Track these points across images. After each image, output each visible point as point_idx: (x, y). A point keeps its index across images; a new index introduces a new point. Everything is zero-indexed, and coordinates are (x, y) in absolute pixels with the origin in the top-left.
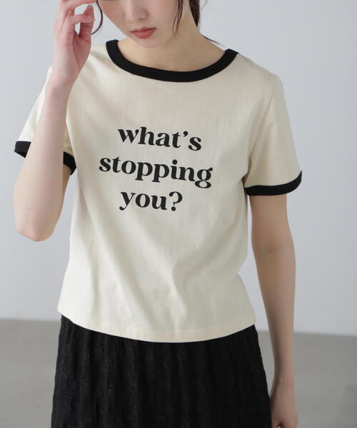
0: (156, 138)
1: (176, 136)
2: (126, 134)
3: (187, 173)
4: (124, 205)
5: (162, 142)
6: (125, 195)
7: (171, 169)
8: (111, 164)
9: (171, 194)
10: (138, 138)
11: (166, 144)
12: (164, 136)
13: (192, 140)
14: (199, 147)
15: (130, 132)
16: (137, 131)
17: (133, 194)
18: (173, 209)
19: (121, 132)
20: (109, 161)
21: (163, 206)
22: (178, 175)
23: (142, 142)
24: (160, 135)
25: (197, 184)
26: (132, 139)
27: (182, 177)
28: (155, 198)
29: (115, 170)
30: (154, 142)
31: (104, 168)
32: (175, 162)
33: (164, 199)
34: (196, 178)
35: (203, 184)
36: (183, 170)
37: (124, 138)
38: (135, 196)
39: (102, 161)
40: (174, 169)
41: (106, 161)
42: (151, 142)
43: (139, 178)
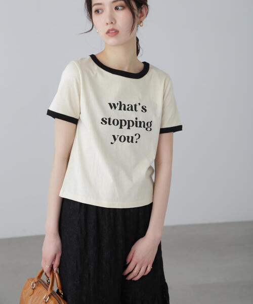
0: (127, 107)
1: (135, 105)
2: (112, 105)
3: (142, 124)
4: (113, 141)
5: (130, 109)
6: (114, 136)
7: (135, 122)
8: (107, 121)
9: (136, 135)
10: (118, 107)
11: (132, 110)
12: (130, 106)
13: (142, 107)
14: (146, 111)
15: (114, 104)
16: (118, 104)
17: (118, 136)
18: (136, 142)
19: (110, 104)
20: (106, 119)
21: (132, 141)
22: (138, 125)
23: (120, 109)
24: (128, 105)
25: (146, 129)
26: (115, 108)
27: (140, 126)
28: (128, 137)
29: (109, 124)
30: (126, 109)
31: (104, 123)
32: (136, 119)
33: (132, 137)
34: (146, 127)
35: (149, 129)
36: (140, 122)
37: (111, 108)
38: (119, 137)
39: (103, 120)
40: (136, 122)
41: (104, 119)
42: (124, 109)
43: (121, 128)
